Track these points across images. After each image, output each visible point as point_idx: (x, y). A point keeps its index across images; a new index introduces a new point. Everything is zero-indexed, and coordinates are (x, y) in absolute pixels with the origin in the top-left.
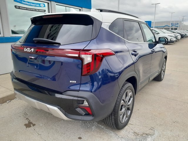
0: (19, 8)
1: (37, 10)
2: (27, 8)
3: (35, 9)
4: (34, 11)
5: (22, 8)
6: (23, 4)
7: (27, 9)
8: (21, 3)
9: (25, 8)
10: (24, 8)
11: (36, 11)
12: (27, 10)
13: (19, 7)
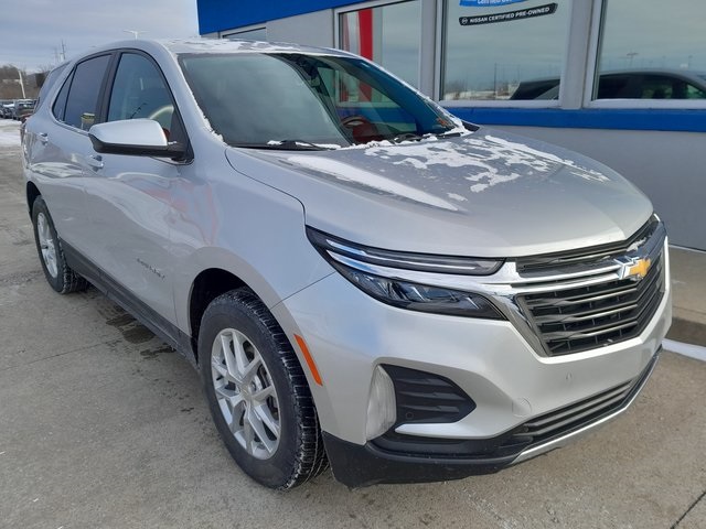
0: (469, 23)
1: (521, 14)
2: (488, 16)
3: (515, 12)
4: (510, 19)
5: (476, 20)
6: (481, 5)
7: (488, 19)
8: (476, 4)
9: (483, 17)
10: (481, 17)
11: (519, 17)
12: (488, 22)
13: (469, 18)
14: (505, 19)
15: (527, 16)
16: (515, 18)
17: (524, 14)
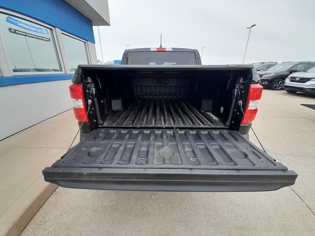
0: (15, 33)
2: (26, 33)
3: (37, 36)
5: (19, 32)
10: (22, 32)
11: (39, 39)
12: (26, 36)
13: (15, 30)
14: (33, 37)
15: (42, 39)
16: (37, 38)
17: (41, 38)
